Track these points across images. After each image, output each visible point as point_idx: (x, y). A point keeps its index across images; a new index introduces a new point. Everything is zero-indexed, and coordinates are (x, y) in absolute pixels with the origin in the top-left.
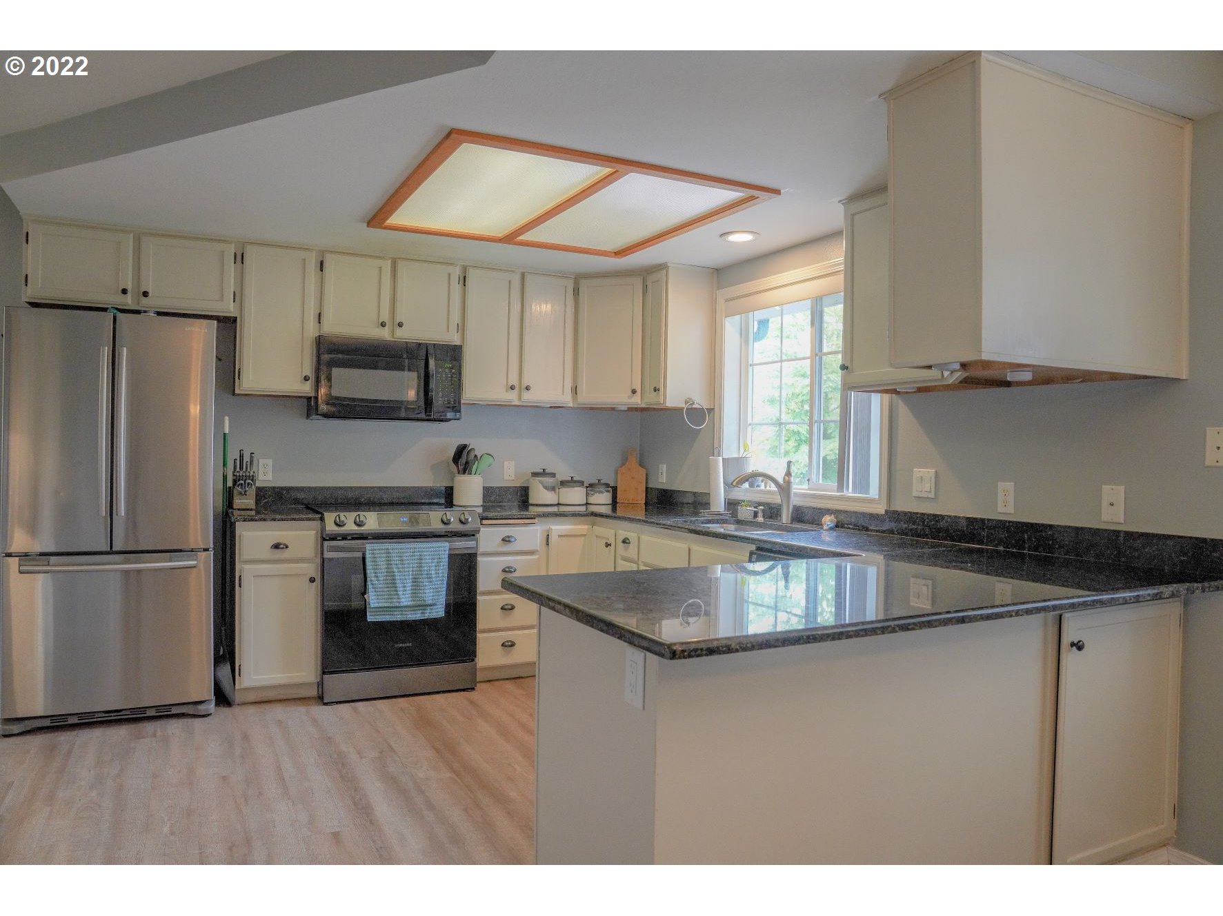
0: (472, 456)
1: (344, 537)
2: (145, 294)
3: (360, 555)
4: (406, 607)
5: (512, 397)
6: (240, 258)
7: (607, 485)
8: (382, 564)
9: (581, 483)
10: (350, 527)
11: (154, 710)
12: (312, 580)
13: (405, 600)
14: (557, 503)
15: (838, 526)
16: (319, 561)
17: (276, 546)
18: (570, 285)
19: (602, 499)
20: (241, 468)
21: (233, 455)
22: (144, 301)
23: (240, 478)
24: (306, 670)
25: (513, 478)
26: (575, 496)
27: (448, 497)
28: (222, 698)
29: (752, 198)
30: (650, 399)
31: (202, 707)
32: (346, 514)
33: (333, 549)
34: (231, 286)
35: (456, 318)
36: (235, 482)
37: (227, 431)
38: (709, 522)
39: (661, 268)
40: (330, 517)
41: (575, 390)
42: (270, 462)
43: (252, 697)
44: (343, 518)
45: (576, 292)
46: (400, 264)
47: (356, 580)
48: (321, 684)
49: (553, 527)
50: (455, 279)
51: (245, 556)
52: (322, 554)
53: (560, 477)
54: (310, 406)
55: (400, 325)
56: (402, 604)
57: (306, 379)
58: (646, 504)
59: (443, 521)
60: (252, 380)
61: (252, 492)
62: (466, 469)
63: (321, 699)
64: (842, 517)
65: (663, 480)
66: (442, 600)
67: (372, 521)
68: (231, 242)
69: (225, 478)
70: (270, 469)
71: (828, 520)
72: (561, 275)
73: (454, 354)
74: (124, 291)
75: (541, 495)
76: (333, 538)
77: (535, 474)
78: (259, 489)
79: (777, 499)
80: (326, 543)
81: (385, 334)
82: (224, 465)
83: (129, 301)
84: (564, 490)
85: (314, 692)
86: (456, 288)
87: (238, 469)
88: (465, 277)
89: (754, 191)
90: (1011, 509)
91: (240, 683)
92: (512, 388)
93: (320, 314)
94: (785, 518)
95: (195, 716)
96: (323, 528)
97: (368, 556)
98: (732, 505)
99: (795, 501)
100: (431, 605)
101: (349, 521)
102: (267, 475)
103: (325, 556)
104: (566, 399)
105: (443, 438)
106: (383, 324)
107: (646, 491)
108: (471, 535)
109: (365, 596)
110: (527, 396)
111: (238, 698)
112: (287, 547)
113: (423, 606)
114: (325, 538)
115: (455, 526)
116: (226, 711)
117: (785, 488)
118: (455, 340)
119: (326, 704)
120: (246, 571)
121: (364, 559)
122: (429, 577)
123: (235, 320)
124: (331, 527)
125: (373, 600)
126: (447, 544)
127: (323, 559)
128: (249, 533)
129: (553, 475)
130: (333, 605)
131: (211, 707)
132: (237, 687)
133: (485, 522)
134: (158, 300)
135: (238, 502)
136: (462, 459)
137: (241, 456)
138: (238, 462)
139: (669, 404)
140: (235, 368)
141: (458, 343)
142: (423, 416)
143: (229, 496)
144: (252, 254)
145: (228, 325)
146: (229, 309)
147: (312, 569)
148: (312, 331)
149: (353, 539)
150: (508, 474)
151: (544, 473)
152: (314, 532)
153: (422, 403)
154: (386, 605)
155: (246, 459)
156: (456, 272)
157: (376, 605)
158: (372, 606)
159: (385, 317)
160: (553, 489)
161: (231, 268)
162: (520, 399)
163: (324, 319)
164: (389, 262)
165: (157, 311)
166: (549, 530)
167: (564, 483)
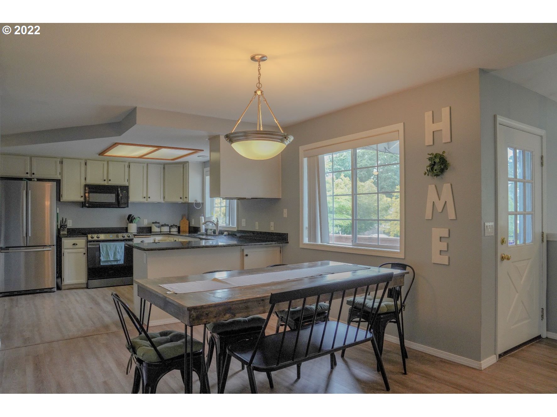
0: (133, 218)
1: (94, 241)
2: (33, 174)
3: (98, 246)
4: (112, 261)
5: (144, 200)
6: (62, 163)
7: (176, 226)
8: (105, 249)
9: (168, 225)
10: (95, 238)
11: (38, 290)
12: (84, 254)
13: (112, 259)
14: (160, 231)
15: (229, 235)
16: (86, 248)
17: (74, 244)
18: (162, 166)
19: (174, 230)
20: (63, 223)
21: (60, 219)
22: (33, 176)
23: (62, 226)
24: (83, 279)
25: (147, 224)
26: (166, 229)
27: (126, 230)
28: (59, 288)
29: (197, 152)
30: (185, 200)
31: (53, 289)
32: (94, 235)
33: (90, 245)
34: (59, 171)
35: (127, 178)
36: (61, 227)
37: (58, 212)
38: (200, 235)
39: (187, 162)
40: (89, 236)
41: (164, 198)
42: (71, 221)
43: (67, 287)
44: (93, 236)
45: (164, 168)
46: (109, 162)
47: (97, 253)
48: (87, 284)
49: (156, 238)
50: (126, 166)
51: (65, 247)
52: (87, 246)
53: (161, 224)
54: (83, 205)
55: (110, 180)
56: (111, 260)
57: (82, 197)
58: (189, 231)
59: (122, 236)
60: (66, 197)
61: (66, 230)
62: (131, 222)
63: (87, 288)
64: (230, 233)
65: (193, 224)
66: (123, 258)
67: (102, 237)
68: (58, 158)
69: (58, 226)
70: (71, 223)
71: (225, 233)
72: (160, 164)
73: (126, 189)
74: (27, 173)
75: (155, 229)
76: (91, 241)
77: (153, 223)
78: (68, 229)
79: (215, 228)
80: (88, 243)
81: (106, 183)
82: (57, 222)
83: (29, 176)
84: (162, 228)
85: (85, 286)
86: (127, 169)
87: (62, 223)
88: (129, 166)
89: (196, 151)
90: (258, 229)
91: (63, 283)
92: (144, 197)
93: (85, 178)
94: (217, 233)
95: (50, 292)
96: (87, 239)
97: (101, 246)
98: (206, 230)
99: (219, 229)
100: (119, 260)
101: (95, 237)
102: (70, 224)
103: (88, 247)
104: (162, 200)
105: (126, 212)
106: (105, 180)
107: (189, 228)
108: (132, 240)
109: (100, 258)
110: (149, 200)
111: (63, 288)
112: (77, 244)
113: (117, 261)
114: (88, 241)
115: (126, 238)
116: (59, 291)
117: (217, 225)
118: (126, 184)
119: (89, 289)
120: (65, 251)
121: (99, 247)
122: (118, 252)
123: (60, 180)
124: (90, 239)
125: (102, 258)
126: (124, 243)
127: (87, 248)
128: (66, 241)
129: (159, 223)
130: (91, 266)
131: (55, 289)
132: (63, 284)
133: (135, 237)
134: (38, 175)
135: (62, 233)
136: (130, 219)
137: (63, 219)
138: (62, 221)
139: (190, 202)
140: (60, 194)
141: (128, 185)
142: (117, 207)
143: (59, 231)
144: (65, 161)
145: (58, 182)
146: (58, 177)
147: (84, 251)
148: (83, 183)
149: (96, 242)
150: (145, 223)
151: (156, 223)
152: (85, 240)
153: (117, 203)
154: (106, 260)
155: (64, 220)
156: (127, 164)
157: (103, 260)
158: (102, 260)
159: (105, 178)
160: (159, 227)
161: (59, 166)
162: (147, 201)
163: (87, 179)
164: (106, 162)
165: (37, 179)
166: (155, 239)
167: (162, 225)
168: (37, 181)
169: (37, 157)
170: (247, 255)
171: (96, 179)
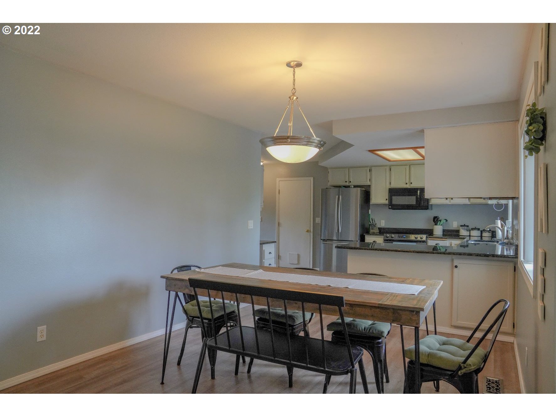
0: (439, 220)
2: (350, 182)
5: (447, 202)
6: (371, 171)
7: (490, 230)
9: (479, 229)
14: (467, 235)
17: (374, 242)
22: (350, 183)
25: (456, 227)
26: (476, 233)
34: (369, 177)
42: (384, 221)
44: (388, 235)
46: (411, 166)
53: (471, 227)
54: (389, 207)
55: (411, 183)
57: (386, 199)
60: (374, 200)
62: (437, 224)
67: (396, 236)
68: (369, 167)
74: (346, 182)
75: (463, 233)
76: (387, 240)
77: (461, 226)
81: (408, 186)
83: (347, 184)
84: (472, 232)
92: (447, 199)
101: (390, 236)
104: (467, 202)
105: (430, 214)
106: (407, 184)
110: (453, 202)
115: (419, 239)
123: (370, 185)
124: (385, 237)
129: (468, 226)
133: (430, 239)
134: (353, 183)
135: (371, 231)
136: (436, 220)
137: (372, 220)
140: (370, 198)
142: (420, 208)
144: (373, 169)
146: (369, 183)
148: (388, 187)
150: (454, 225)
151: (464, 226)
153: (418, 205)
159: (407, 182)
160: (467, 230)
161: (369, 173)
162: (450, 202)
163: (391, 183)
164: (408, 166)
165: (354, 186)
166: (451, 243)
167: (473, 229)
168: (354, 187)
169: (352, 168)
170: (456, 267)
171: (399, 183)
